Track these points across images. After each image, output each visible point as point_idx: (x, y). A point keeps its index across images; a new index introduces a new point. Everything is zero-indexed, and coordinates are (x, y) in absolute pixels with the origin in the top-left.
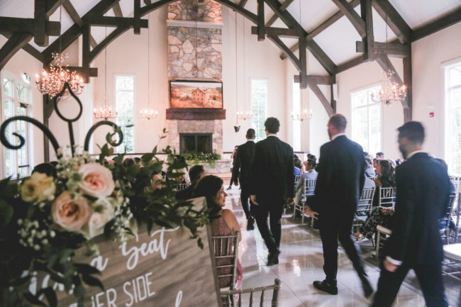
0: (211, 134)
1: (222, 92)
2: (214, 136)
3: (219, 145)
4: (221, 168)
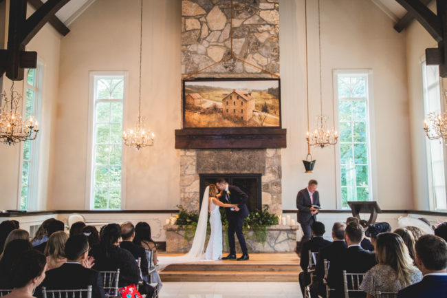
0: (260, 176)
1: (279, 97)
2: (264, 179)
3: (275, 197)
4: (277, 242)
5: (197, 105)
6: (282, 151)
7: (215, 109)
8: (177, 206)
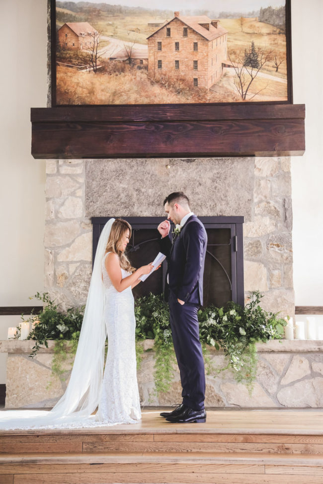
0: (238, 221)
1: (287, 31)
2: (250, 232)
3: (276, 272)
4: (283, 382)
5: (86, 51)
6: (295, 162)
7: (130, 61)
8: (38, 295)
